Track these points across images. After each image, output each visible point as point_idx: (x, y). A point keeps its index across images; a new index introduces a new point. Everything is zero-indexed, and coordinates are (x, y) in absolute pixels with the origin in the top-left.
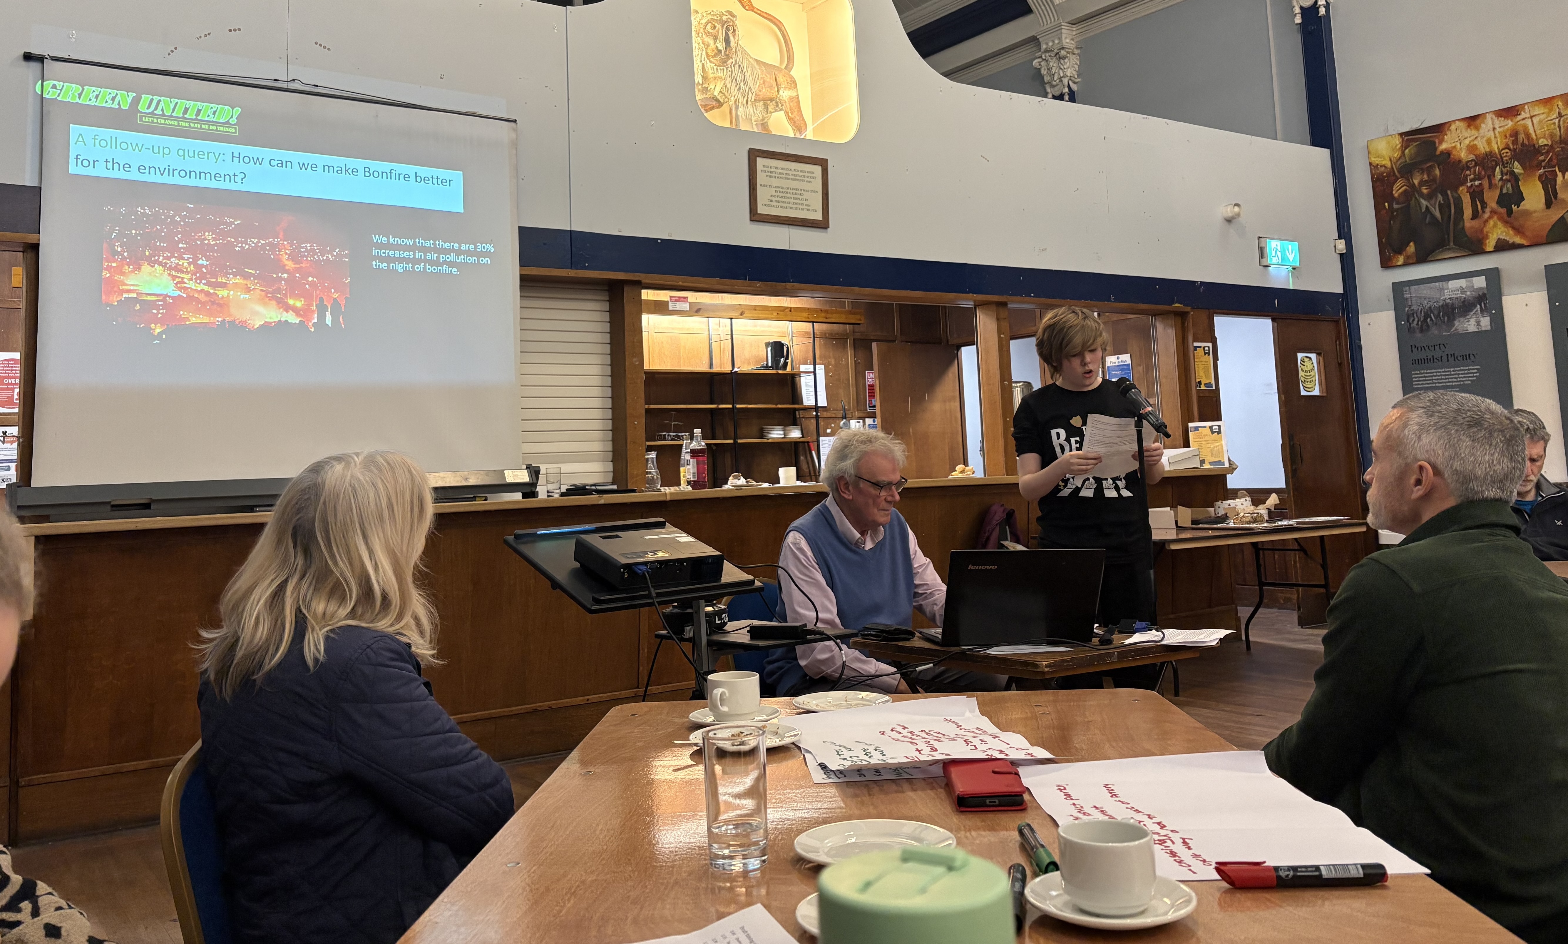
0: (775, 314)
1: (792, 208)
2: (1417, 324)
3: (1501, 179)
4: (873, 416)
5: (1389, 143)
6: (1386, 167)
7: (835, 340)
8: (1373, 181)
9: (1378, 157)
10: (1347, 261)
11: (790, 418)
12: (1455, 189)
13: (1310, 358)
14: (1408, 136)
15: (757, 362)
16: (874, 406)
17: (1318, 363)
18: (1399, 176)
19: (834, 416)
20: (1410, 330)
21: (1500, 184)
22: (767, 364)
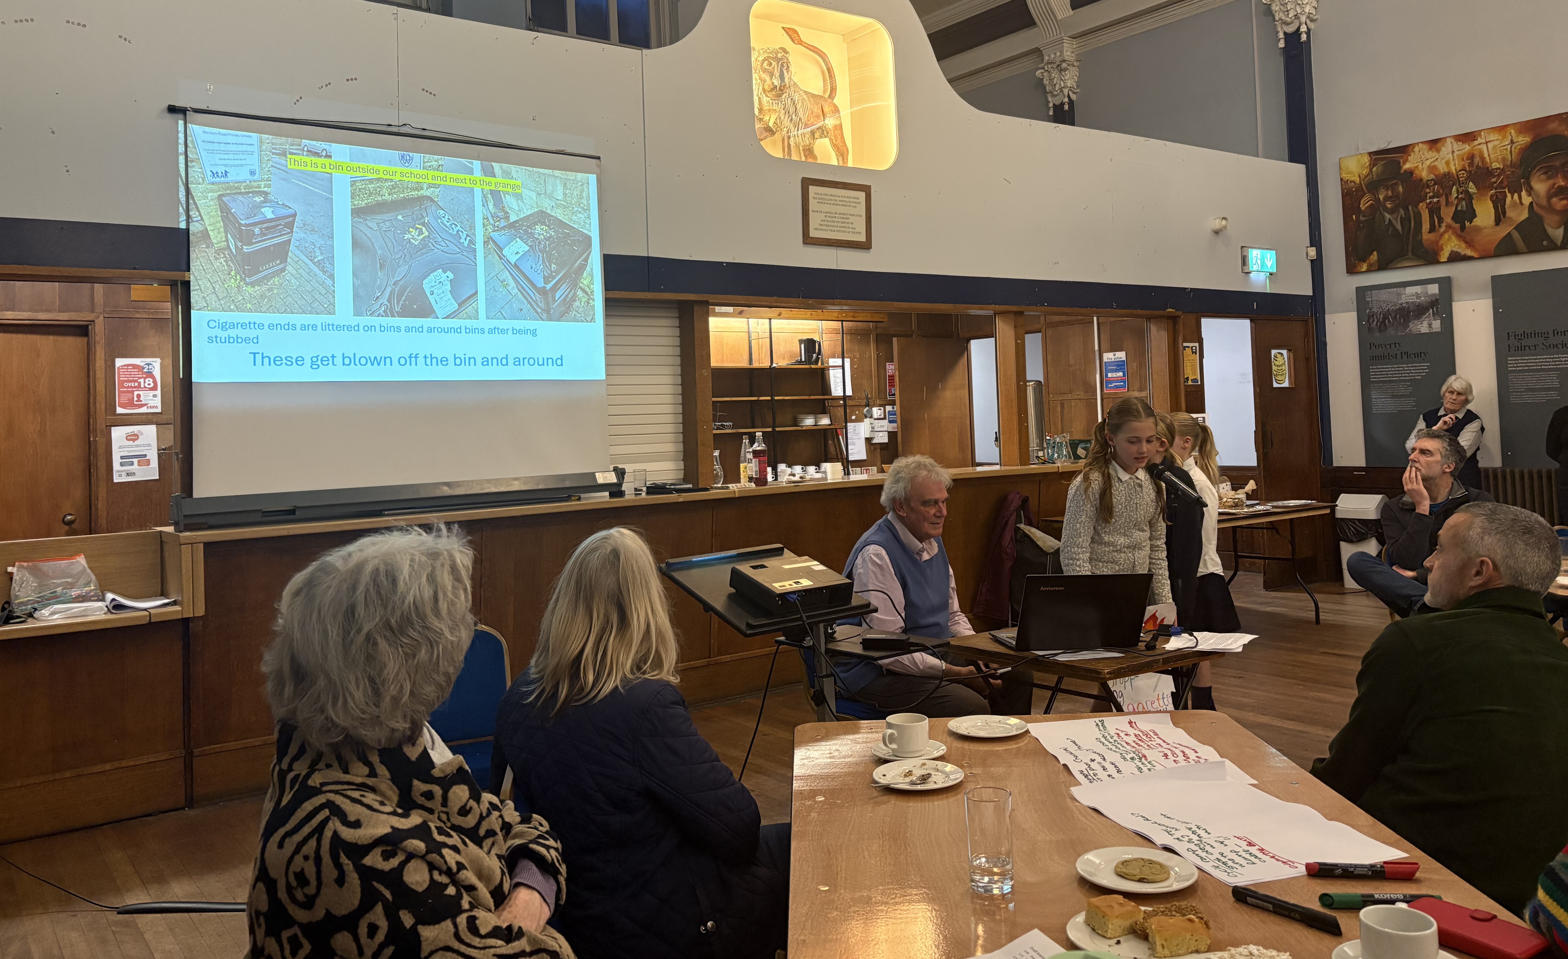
1: (840, 231)
2: (1377, 325)
3: (1457, 197)
4: (893, 403)
5: (1358, 160)
7: (861, 337)
8: (1343, 196)
9: (1349, 173)
10: (1317, 266)
11: (820, 408)
12: (1416, 206)
13: (1282, 354)
15: (791, 357)
16: (894, 395)
17: (1289, 358)
18: (1366, 192)
19: (858, 404)
20: (1369, 329)
21: (1456, 202)
22: (801, 359)
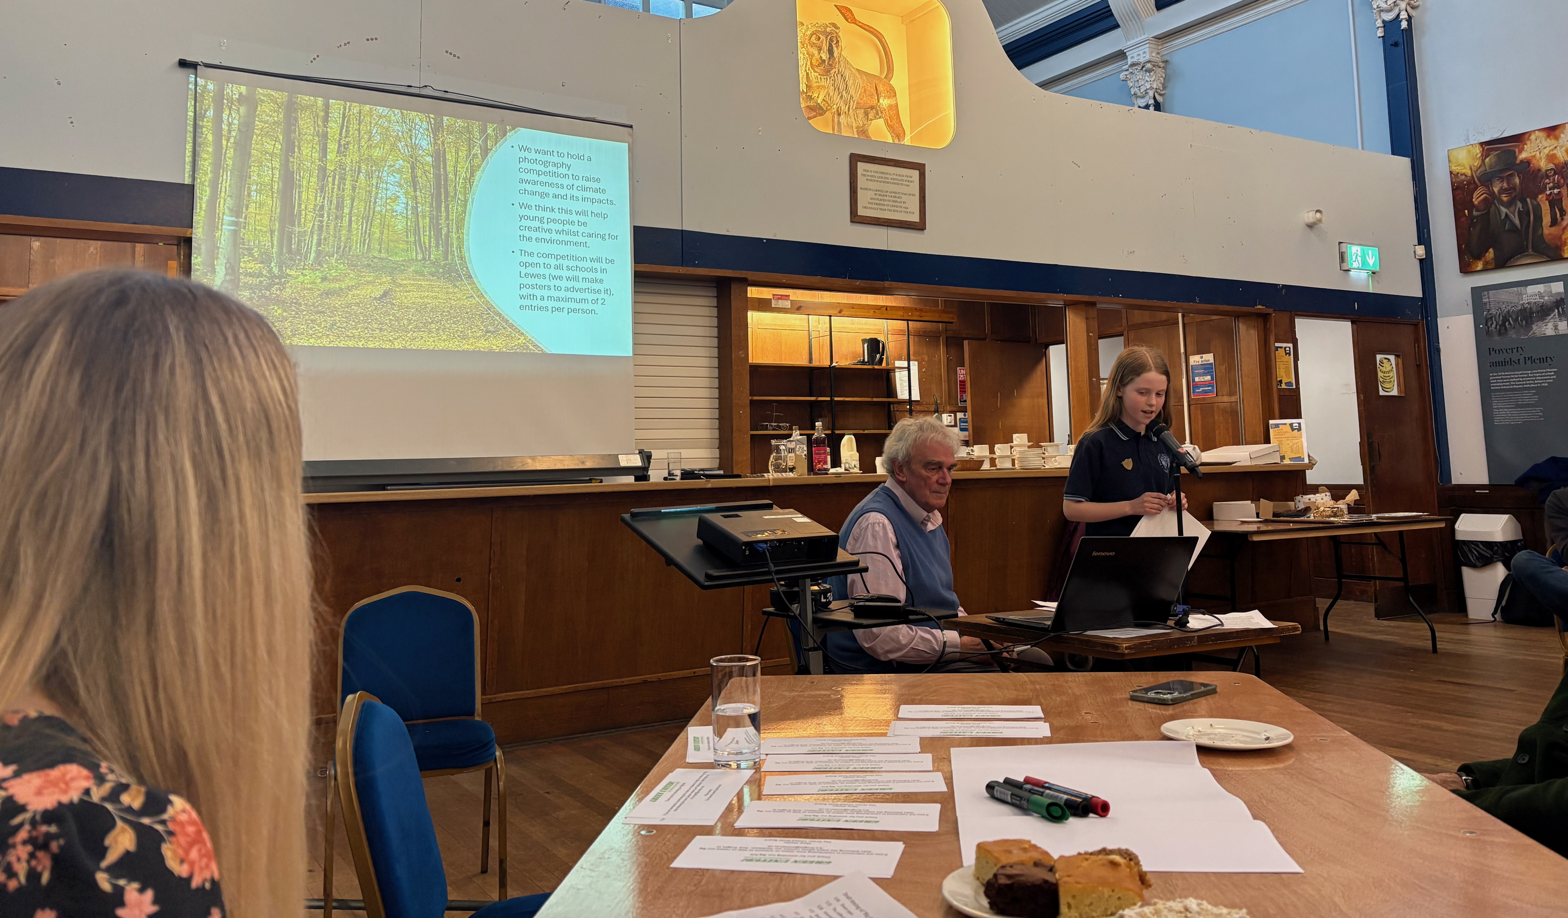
0: (872, 312)
1: (891, 210)
2: (1496, 328)
4: (964, 410)
5: (1469, 151)
6: (1466, 176)
7: (928, 338)
8: (1453, 190)
9: (1459, 165)
10: (1426, 267)
11: (884, 411)
12: (1535, 197)
13: (1389, 360)
14: (1488, 146)
15: (854, 358)
16: (965, 401)
17: (1397, 365)
18: (1479, 184)
20: (1488, 332)
22: (864, 360)
